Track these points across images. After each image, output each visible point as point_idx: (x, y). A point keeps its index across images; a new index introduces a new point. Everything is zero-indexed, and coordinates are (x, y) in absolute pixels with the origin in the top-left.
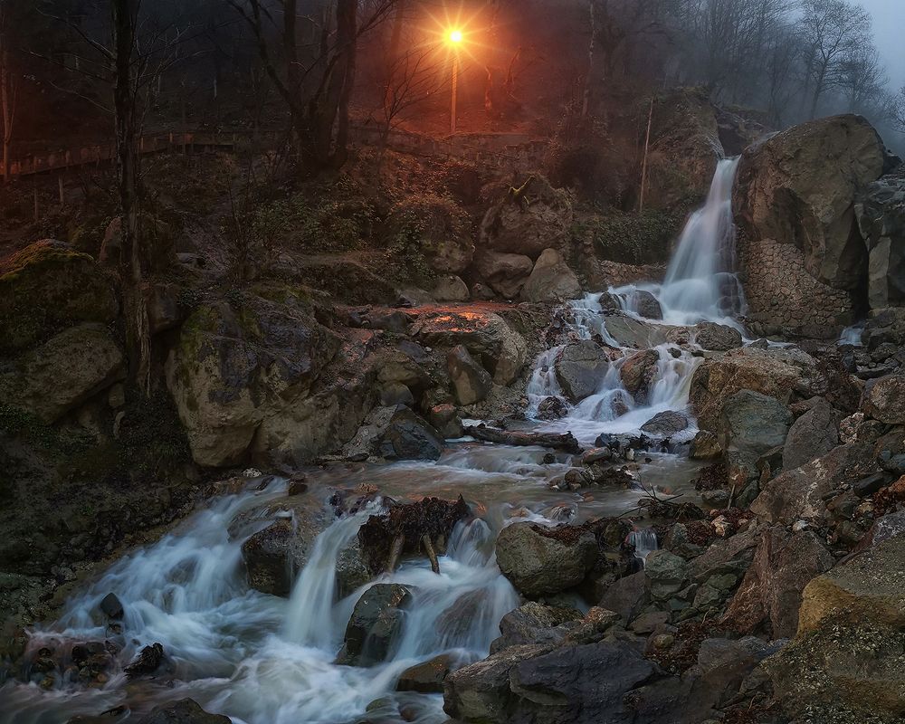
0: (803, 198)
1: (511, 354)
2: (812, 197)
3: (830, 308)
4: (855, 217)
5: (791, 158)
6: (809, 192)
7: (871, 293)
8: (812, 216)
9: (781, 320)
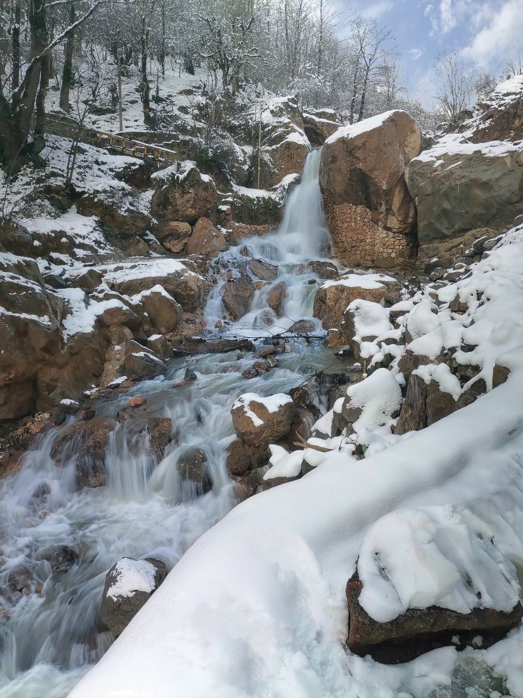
0: (369, 174)
1: (194, 290)
2: (376, 173)
3: (392, 247)
4: (405, 183)
5: (360, 148)
6: (373, 169)
7: (420, 236)
8: (376, 186)
9: (359, 257)
